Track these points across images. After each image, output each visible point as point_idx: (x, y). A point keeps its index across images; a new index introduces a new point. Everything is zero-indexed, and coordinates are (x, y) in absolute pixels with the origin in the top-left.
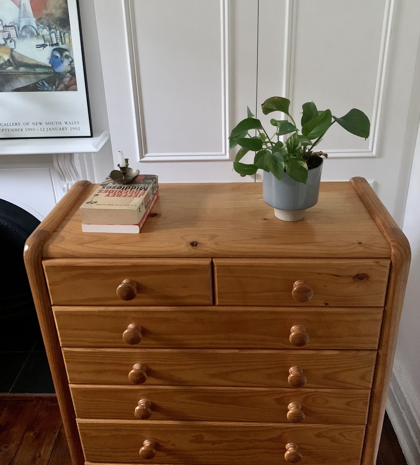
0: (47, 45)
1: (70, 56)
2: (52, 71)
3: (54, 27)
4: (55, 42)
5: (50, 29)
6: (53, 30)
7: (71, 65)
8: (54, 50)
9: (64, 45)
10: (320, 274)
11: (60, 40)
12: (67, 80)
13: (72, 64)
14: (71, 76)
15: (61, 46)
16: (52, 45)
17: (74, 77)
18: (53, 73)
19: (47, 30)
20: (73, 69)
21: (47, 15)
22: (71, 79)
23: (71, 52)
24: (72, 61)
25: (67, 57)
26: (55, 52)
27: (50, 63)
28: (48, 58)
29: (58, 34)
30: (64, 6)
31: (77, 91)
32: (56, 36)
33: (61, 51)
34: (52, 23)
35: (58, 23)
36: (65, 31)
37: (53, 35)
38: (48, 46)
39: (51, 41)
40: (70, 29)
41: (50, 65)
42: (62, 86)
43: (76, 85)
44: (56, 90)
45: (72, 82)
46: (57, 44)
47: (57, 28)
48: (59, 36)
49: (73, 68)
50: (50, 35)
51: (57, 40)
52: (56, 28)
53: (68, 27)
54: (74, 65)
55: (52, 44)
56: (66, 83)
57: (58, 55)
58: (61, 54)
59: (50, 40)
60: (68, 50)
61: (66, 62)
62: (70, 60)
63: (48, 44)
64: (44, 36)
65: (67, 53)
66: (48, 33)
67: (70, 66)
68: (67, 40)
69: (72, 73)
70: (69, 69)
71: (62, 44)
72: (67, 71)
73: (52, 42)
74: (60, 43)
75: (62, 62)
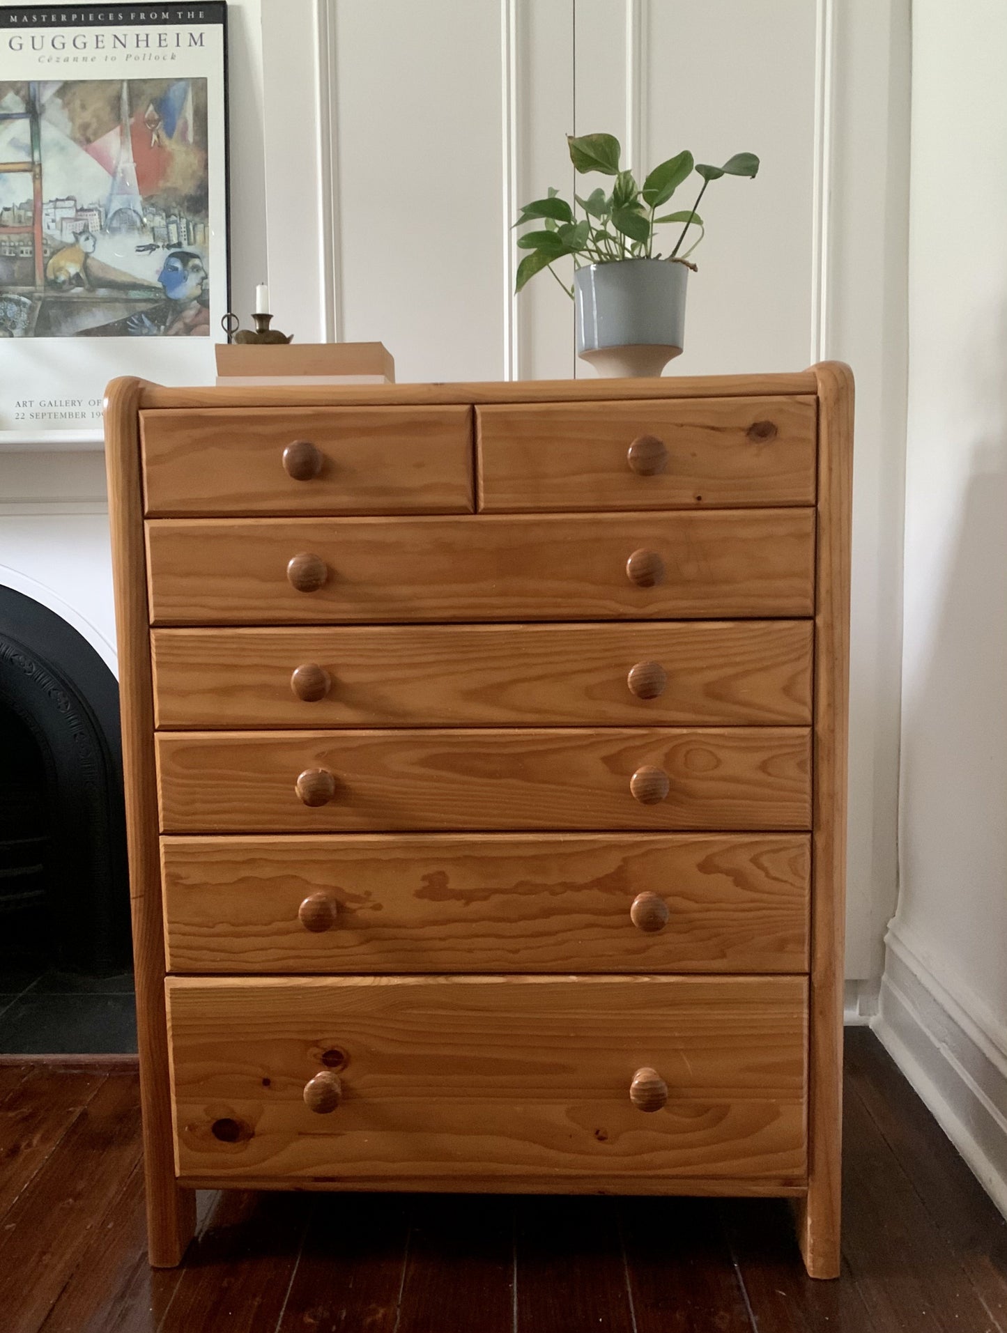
0: (158, 247)
1: (203, 268)
2: (163, 297)
3: (176, 212)
4: (175, 241)
5: (168, 216)
6: (173, 218)
7: (202, 285)
8: (172, 255)
9: (193, 246)
10: (682, 425)
11: (186, 237)
12: (190, 314)
13: (203, 283)
14: (199, 306)
15: (186, 248)
16: (169, 247)
17: (204, 309)
18: (164, 300)
19: (162, 218)
20: (205, 292)
21: (166, 190)
22: (199, 312)
23: (204, 260)
24: (206, 277)
25: (197, 269)
26: (173, 259)
27: (159, 280)
28: (157, 271)
29: (183, 225)
30: (201, 173)
31: (209, 335)
32: (177, 229)
33: (185, 257)
34: (174, 204)
35: (186, 204)
36: (197, 219)
37: (173, 227)
38: (161, 248)
39: (167, 239)
40: (207, 216)
41: (160, 285)
42: (179, 325)
43: (208, 323)
44: (166, 334)
45: (201, 318)
46: (179, 245)
47: (182, 214)
48: (185, 230)
49: (204, 290)
50: (167, 227)
51: (179, 236)
52: (180, 215)
53: (204, 212)
54: (207, 284)
55: (168, 245)
56: (188, 321)
57: (178, 265)
58: (185, 264)
59: (166, 236)
60: (200, 255)
61: (193, 280)
62: (202, 274)
63: (160, 244)
64: (156, 229)
65: (197, 261)
66: (163, 223)
67: (200, 287)
68: (199, 237)
69: (203, 300)
70: (198, 292)
71: (189, 244)
72: (193, 297)
73: (169, 240)
74: (185, 243)
75: (185, 278)
